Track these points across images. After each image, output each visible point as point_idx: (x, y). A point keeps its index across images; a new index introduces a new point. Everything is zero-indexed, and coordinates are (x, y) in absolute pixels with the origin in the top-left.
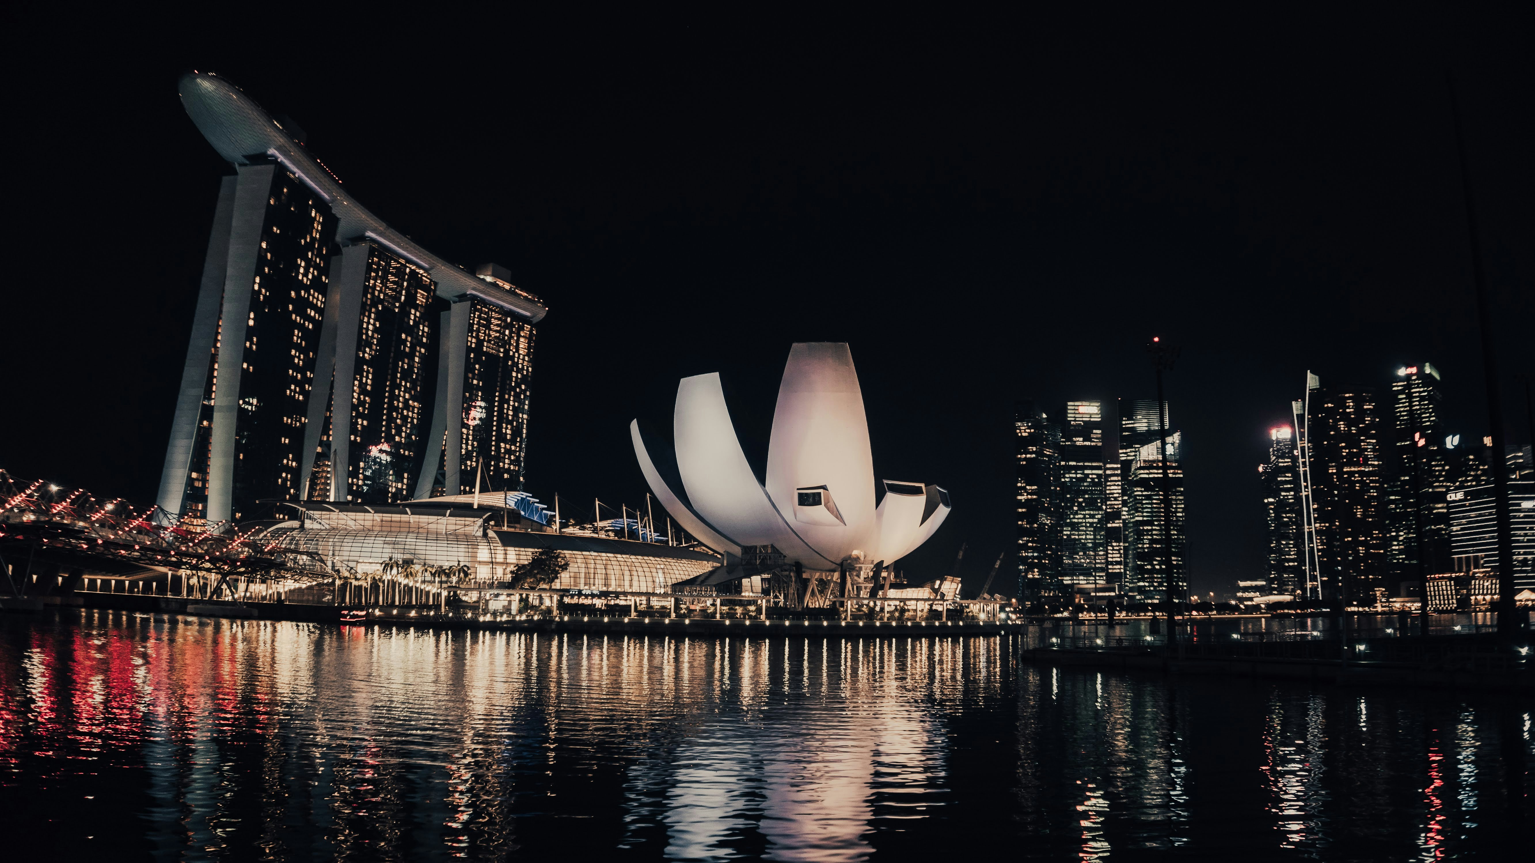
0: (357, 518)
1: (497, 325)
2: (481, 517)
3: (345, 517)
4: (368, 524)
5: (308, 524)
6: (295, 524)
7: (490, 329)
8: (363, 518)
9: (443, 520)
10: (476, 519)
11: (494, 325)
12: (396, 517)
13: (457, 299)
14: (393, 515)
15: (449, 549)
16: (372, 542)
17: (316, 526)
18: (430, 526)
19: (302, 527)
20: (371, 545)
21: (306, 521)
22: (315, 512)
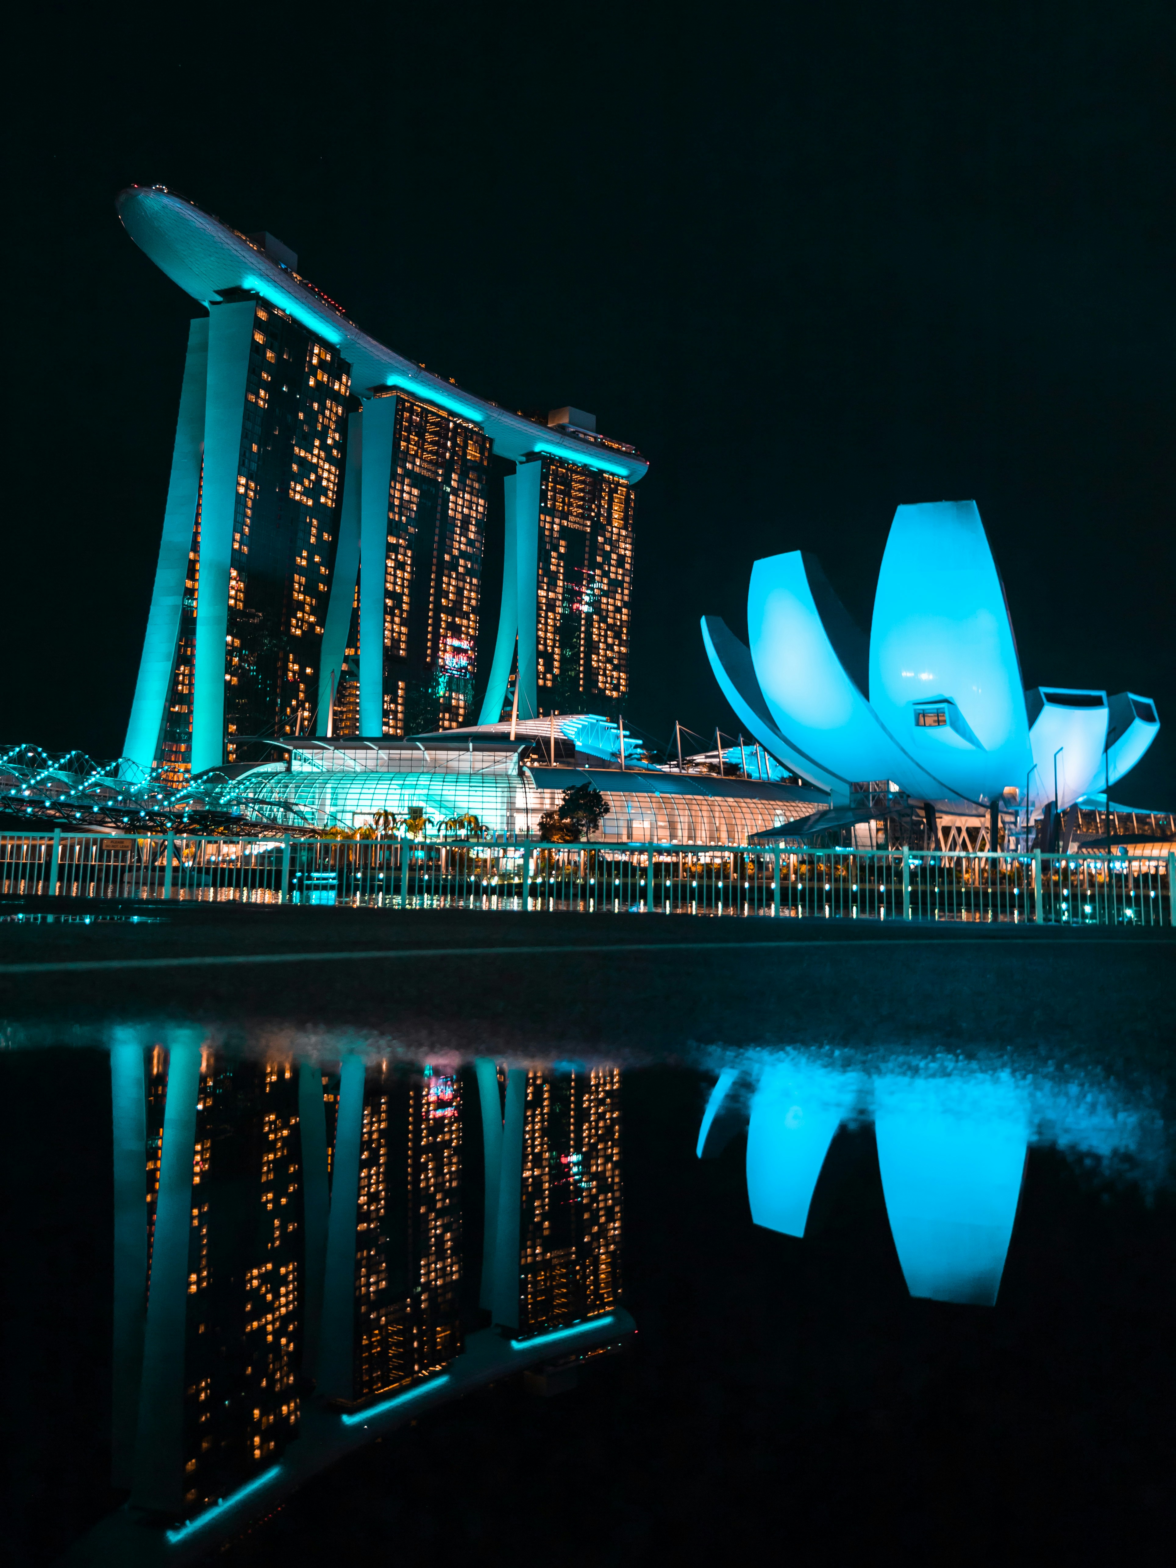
0: (358, 756)
1: (580, 490)
2: (515, 751)
3: (342, 755)
4: (371, 764)
5: (296, 766)
6: (280, 766)
7: (570, 497)
8: (364, 756)
9: (467, 756)
10: (509, 754)
11: (576, 491)
12: (406, 754)
13: (524, 459)
14: (403, 752)
15: (472, 793)
16: (374, 786)
17: (307, 768)
18: (450, 764)
19: (289, 770)
20: (372, 791)
21: (294, 762)
22: (305, 751)
